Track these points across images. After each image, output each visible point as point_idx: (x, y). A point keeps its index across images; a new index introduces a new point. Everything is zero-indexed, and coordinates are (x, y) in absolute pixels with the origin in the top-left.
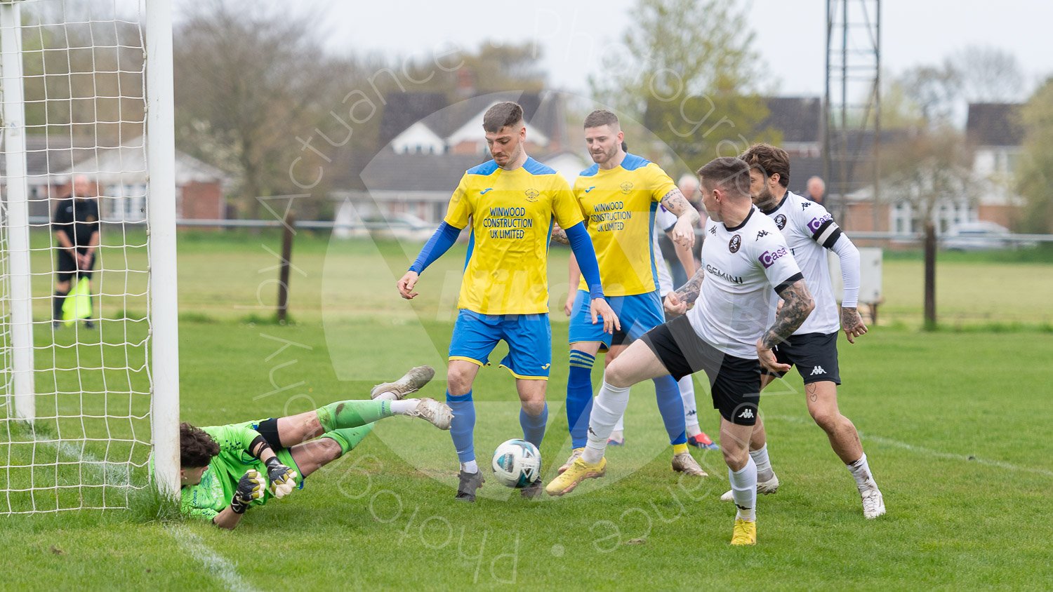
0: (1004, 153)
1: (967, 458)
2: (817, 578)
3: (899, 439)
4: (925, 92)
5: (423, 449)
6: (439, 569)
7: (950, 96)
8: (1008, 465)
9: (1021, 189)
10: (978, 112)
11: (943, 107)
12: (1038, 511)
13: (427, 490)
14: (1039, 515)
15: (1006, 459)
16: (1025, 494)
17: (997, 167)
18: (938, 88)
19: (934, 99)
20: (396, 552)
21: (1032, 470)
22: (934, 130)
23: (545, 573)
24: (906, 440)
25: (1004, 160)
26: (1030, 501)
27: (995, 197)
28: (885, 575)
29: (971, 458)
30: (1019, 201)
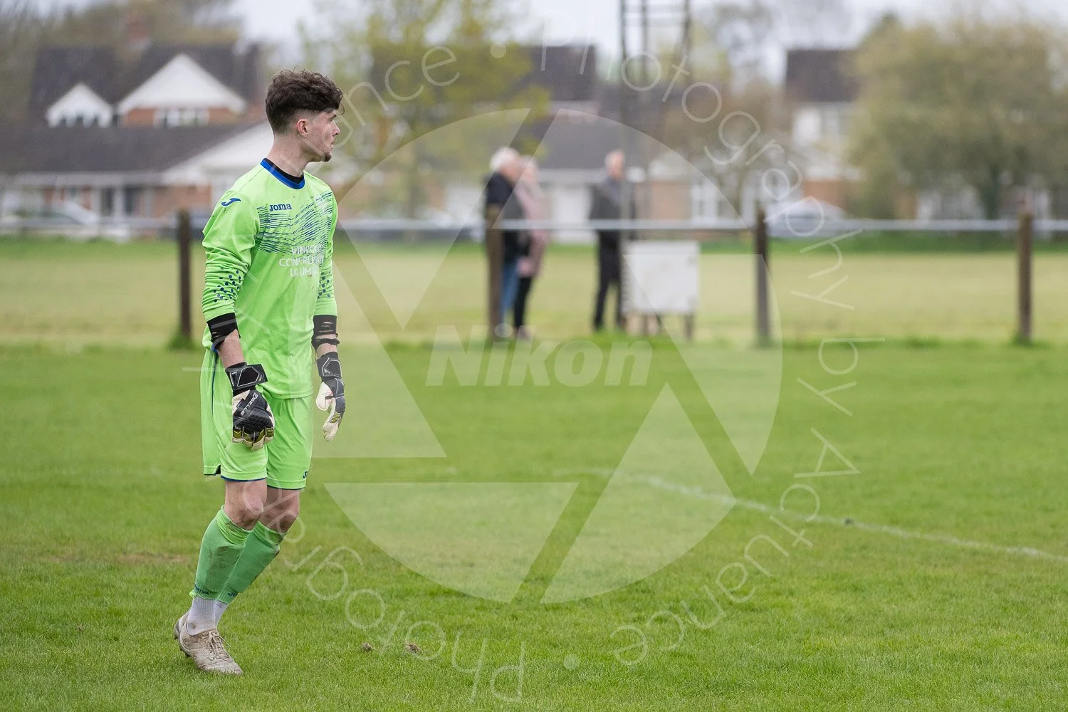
0: (833, 114)
1: (842, 521)
2: (676, 696)
3: (749, 497)
4: (726, 36)
5: (129, 524)
6: (171, 694)
7: (759, 40)
8: (899, 532)
9: (856, 158)
10: (799, 61)
11: (748, 54)
12: (952, 596)
13: (144, 582)
14: (954, 600)
15: (894, 522)
16: (931, 573)
17: (824, 130)
18: (743, 30)
19: (737, 45)
20: (112, 670)
21: (930, 537)
22: (740, 84)
23: (314, 696)
24: (759, 499)
25: (833, 123)
26: (938, 580)
27: (824, 169)
28: (765, 688)
29: (848, 522)
30: (856, 175)
